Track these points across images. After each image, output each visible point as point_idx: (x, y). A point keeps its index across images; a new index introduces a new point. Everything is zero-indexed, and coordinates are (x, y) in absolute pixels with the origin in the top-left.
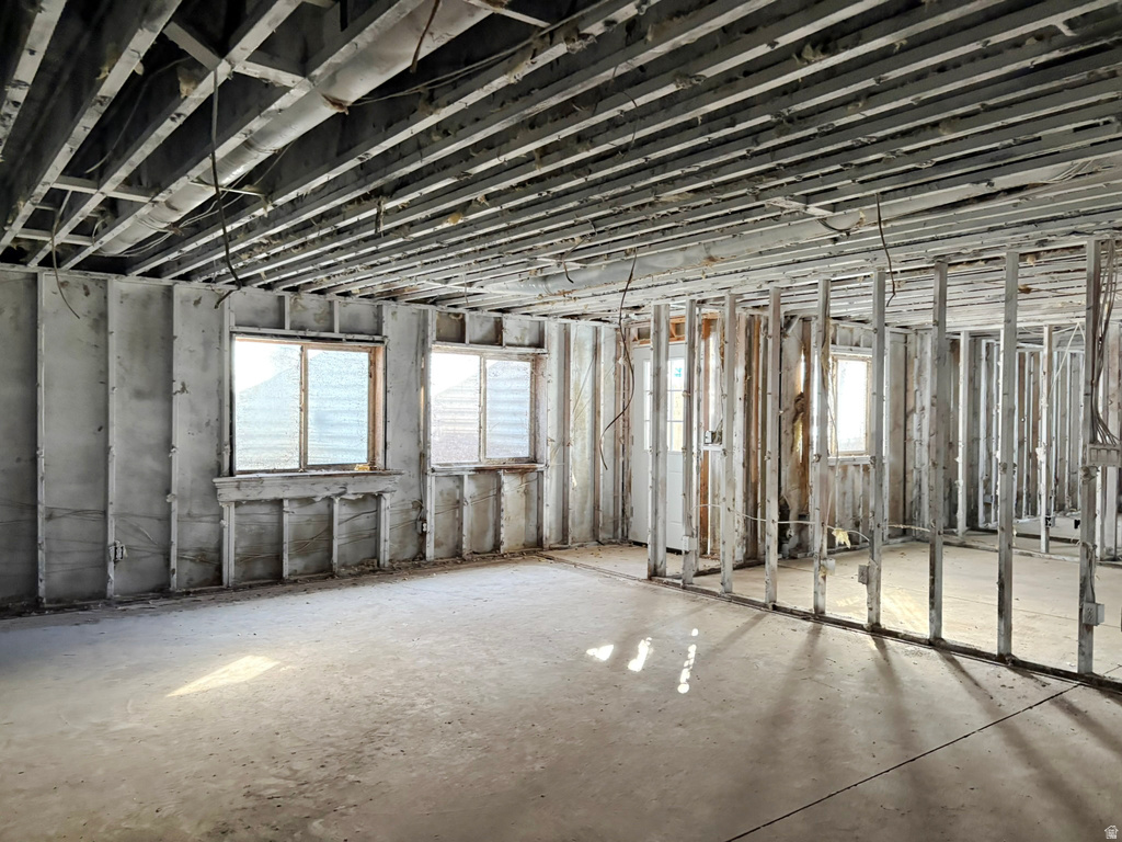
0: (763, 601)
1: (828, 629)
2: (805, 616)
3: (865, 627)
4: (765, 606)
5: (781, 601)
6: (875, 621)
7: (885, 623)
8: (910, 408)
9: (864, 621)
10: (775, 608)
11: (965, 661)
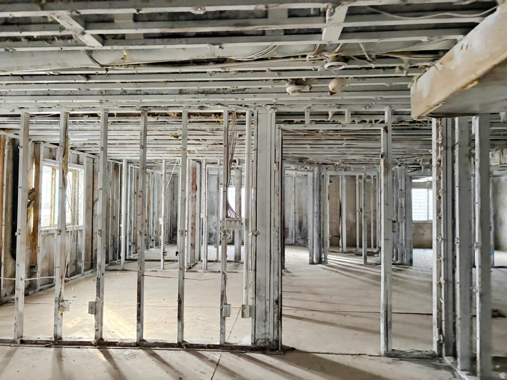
0: (12, 338)
1: (67, 351)
2: (47, 344)
3: (93, 343)
4: (14, 342)
5: (27, 336)
6: (99, 338)
7: (107, 337)
8: (95, 198)
9: (92, 339)
10: (22, 342)
11: (160, 352)
